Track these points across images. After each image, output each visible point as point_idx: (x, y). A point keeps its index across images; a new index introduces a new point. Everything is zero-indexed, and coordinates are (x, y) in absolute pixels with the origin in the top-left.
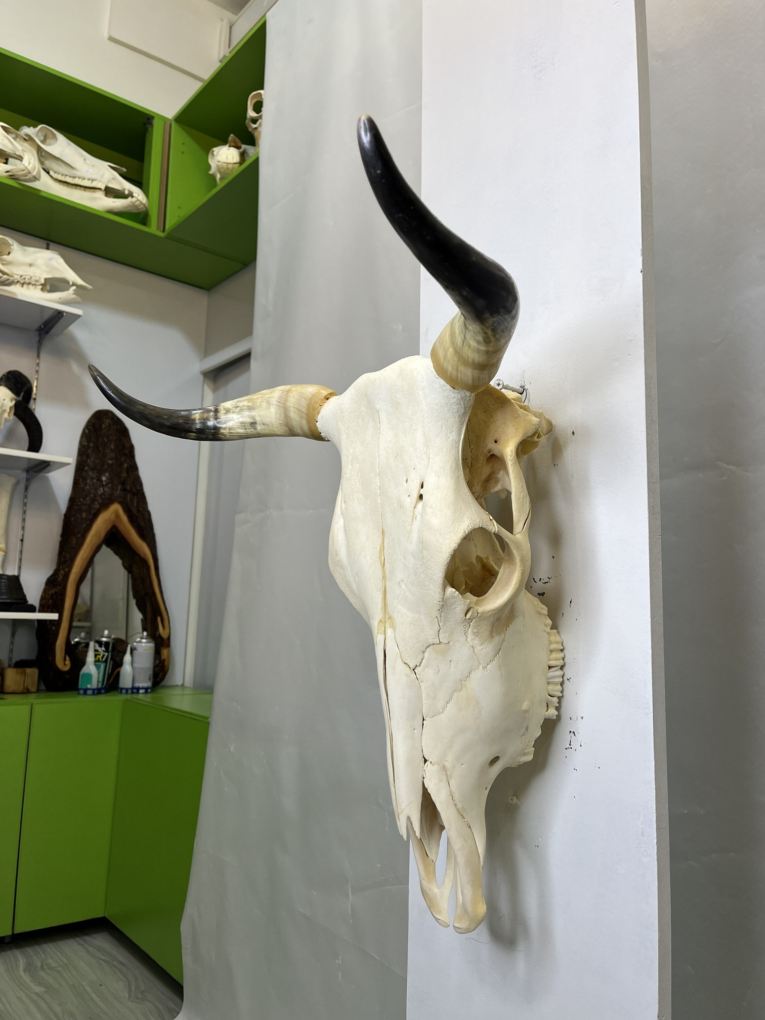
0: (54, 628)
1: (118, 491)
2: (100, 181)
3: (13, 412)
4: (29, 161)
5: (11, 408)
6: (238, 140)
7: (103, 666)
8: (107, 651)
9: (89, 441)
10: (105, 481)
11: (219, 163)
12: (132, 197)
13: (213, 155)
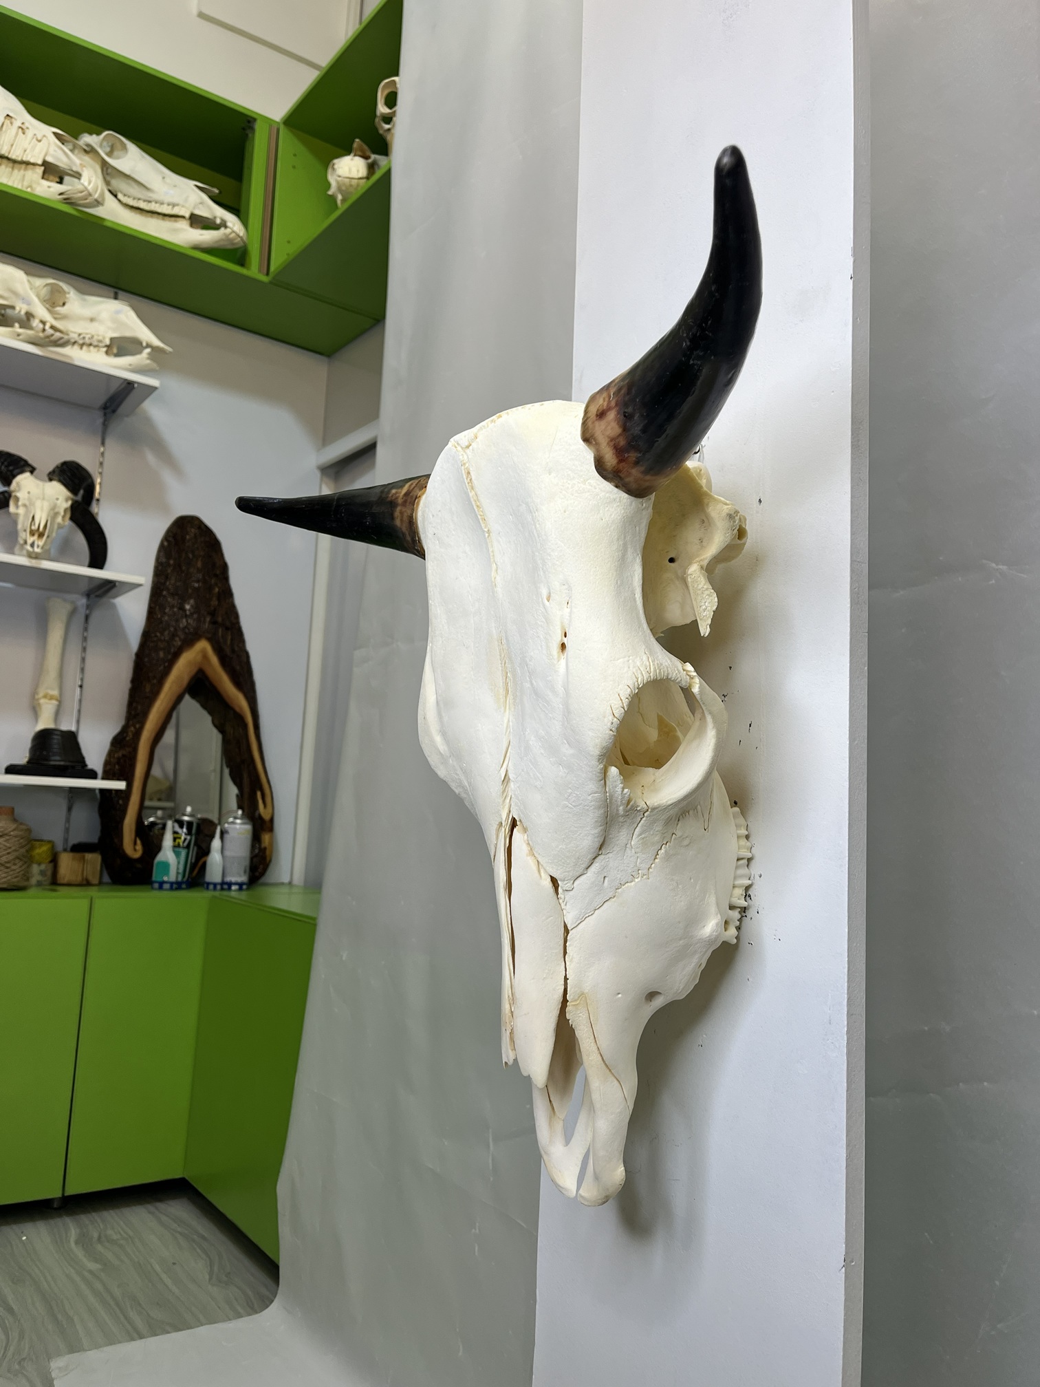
0: (121, 802)
1: (207, 624)
2: (183, 206)
3: (68, 515)
4: (91, 180)
5: (65, 510)
6: (365, 147)
7: (183, 853)
8: (189, 833)
9: (168, 556)
10: (189, 610)
11: (339, 179)
12: (226, 227)
13: (334, 169)
